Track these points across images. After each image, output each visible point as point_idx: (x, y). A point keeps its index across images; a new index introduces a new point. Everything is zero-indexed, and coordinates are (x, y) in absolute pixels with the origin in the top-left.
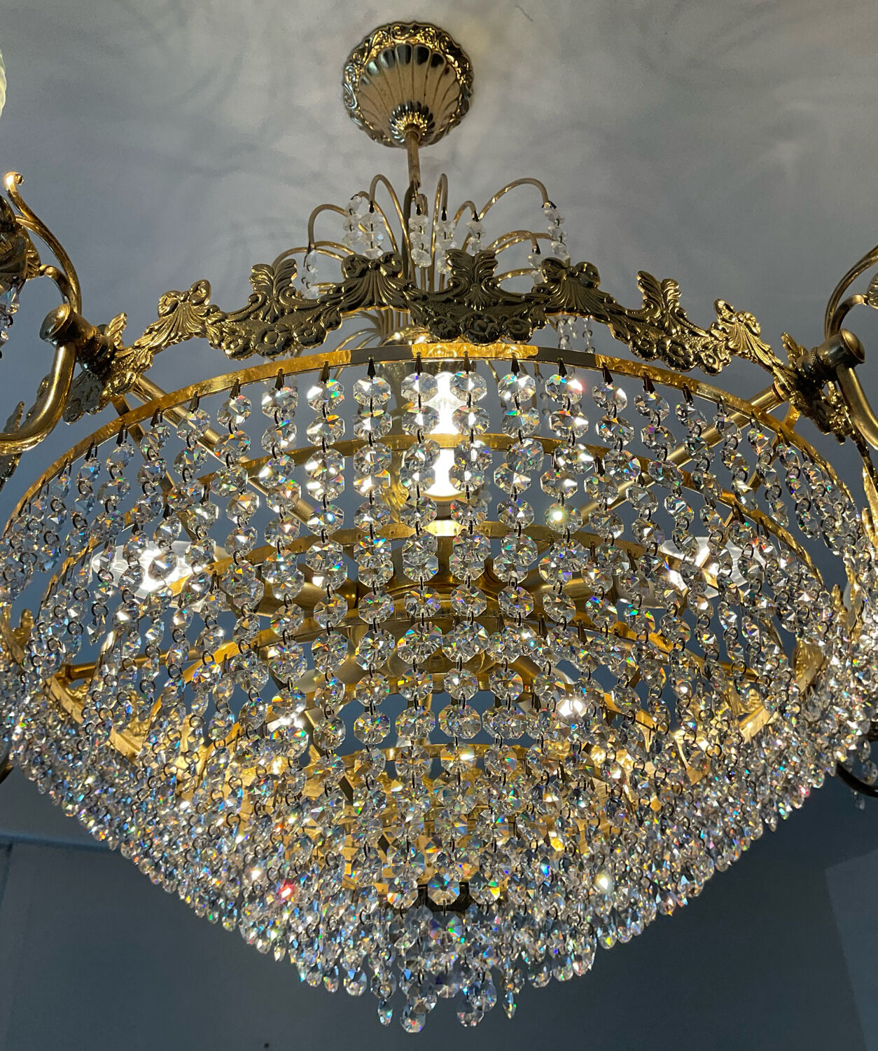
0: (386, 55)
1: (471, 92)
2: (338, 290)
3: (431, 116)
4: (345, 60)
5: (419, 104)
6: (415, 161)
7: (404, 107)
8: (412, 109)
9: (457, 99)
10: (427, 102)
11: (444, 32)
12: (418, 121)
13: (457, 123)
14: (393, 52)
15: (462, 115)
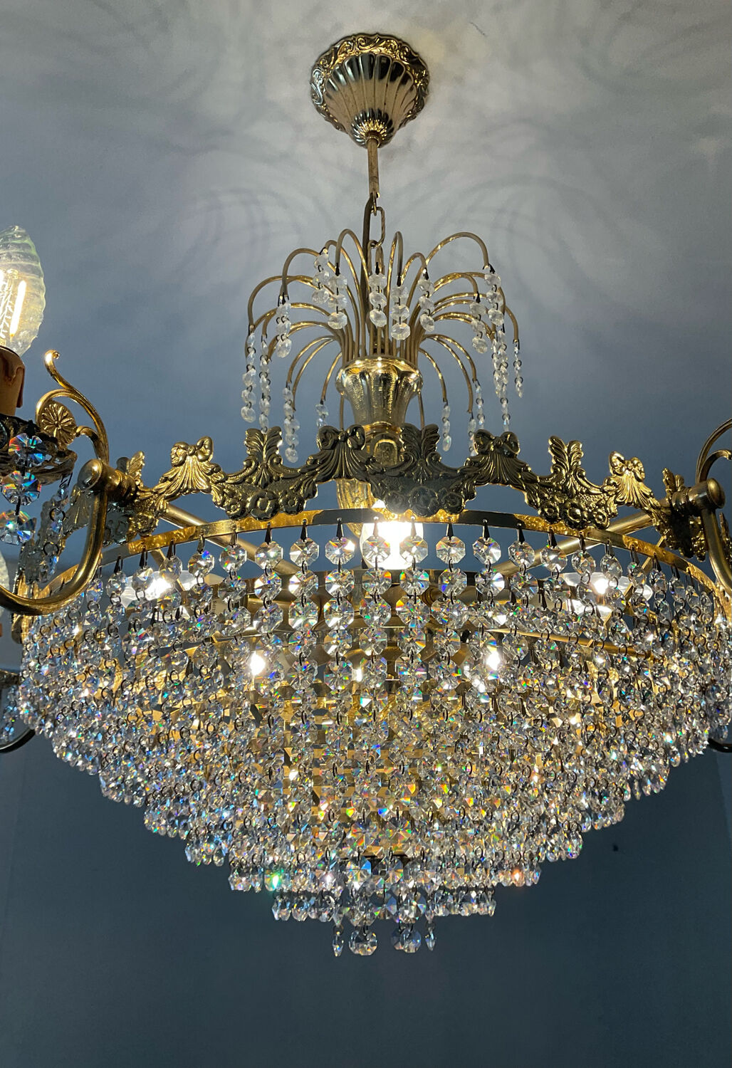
0: (350, 64)
1: (427, 93)
2: (314, 462)
3: (391, 122)
4: (313, 63)
5: (380, 112)
6: (375, 171)
7: (366, 114)
8: (373, 116)
9: (414, 99)
10: (388, 109)
11: (404, 43)
12: (379, 127)
13: (413, 117)
14: (357, 60)
15: (419, 111)
